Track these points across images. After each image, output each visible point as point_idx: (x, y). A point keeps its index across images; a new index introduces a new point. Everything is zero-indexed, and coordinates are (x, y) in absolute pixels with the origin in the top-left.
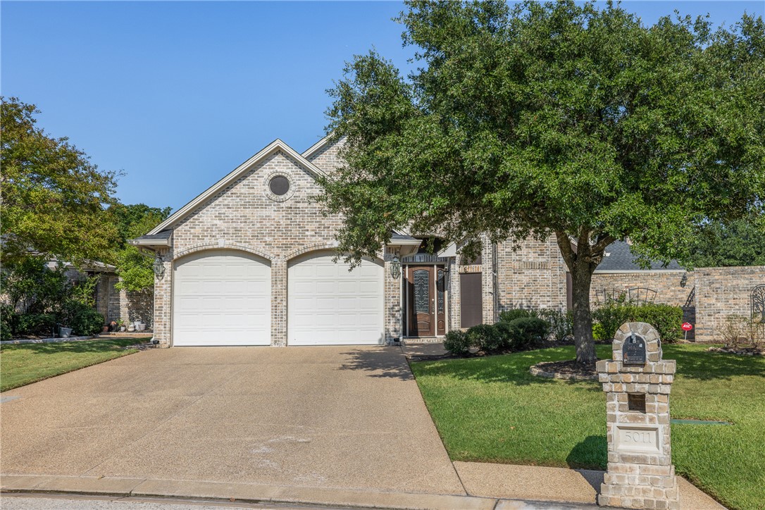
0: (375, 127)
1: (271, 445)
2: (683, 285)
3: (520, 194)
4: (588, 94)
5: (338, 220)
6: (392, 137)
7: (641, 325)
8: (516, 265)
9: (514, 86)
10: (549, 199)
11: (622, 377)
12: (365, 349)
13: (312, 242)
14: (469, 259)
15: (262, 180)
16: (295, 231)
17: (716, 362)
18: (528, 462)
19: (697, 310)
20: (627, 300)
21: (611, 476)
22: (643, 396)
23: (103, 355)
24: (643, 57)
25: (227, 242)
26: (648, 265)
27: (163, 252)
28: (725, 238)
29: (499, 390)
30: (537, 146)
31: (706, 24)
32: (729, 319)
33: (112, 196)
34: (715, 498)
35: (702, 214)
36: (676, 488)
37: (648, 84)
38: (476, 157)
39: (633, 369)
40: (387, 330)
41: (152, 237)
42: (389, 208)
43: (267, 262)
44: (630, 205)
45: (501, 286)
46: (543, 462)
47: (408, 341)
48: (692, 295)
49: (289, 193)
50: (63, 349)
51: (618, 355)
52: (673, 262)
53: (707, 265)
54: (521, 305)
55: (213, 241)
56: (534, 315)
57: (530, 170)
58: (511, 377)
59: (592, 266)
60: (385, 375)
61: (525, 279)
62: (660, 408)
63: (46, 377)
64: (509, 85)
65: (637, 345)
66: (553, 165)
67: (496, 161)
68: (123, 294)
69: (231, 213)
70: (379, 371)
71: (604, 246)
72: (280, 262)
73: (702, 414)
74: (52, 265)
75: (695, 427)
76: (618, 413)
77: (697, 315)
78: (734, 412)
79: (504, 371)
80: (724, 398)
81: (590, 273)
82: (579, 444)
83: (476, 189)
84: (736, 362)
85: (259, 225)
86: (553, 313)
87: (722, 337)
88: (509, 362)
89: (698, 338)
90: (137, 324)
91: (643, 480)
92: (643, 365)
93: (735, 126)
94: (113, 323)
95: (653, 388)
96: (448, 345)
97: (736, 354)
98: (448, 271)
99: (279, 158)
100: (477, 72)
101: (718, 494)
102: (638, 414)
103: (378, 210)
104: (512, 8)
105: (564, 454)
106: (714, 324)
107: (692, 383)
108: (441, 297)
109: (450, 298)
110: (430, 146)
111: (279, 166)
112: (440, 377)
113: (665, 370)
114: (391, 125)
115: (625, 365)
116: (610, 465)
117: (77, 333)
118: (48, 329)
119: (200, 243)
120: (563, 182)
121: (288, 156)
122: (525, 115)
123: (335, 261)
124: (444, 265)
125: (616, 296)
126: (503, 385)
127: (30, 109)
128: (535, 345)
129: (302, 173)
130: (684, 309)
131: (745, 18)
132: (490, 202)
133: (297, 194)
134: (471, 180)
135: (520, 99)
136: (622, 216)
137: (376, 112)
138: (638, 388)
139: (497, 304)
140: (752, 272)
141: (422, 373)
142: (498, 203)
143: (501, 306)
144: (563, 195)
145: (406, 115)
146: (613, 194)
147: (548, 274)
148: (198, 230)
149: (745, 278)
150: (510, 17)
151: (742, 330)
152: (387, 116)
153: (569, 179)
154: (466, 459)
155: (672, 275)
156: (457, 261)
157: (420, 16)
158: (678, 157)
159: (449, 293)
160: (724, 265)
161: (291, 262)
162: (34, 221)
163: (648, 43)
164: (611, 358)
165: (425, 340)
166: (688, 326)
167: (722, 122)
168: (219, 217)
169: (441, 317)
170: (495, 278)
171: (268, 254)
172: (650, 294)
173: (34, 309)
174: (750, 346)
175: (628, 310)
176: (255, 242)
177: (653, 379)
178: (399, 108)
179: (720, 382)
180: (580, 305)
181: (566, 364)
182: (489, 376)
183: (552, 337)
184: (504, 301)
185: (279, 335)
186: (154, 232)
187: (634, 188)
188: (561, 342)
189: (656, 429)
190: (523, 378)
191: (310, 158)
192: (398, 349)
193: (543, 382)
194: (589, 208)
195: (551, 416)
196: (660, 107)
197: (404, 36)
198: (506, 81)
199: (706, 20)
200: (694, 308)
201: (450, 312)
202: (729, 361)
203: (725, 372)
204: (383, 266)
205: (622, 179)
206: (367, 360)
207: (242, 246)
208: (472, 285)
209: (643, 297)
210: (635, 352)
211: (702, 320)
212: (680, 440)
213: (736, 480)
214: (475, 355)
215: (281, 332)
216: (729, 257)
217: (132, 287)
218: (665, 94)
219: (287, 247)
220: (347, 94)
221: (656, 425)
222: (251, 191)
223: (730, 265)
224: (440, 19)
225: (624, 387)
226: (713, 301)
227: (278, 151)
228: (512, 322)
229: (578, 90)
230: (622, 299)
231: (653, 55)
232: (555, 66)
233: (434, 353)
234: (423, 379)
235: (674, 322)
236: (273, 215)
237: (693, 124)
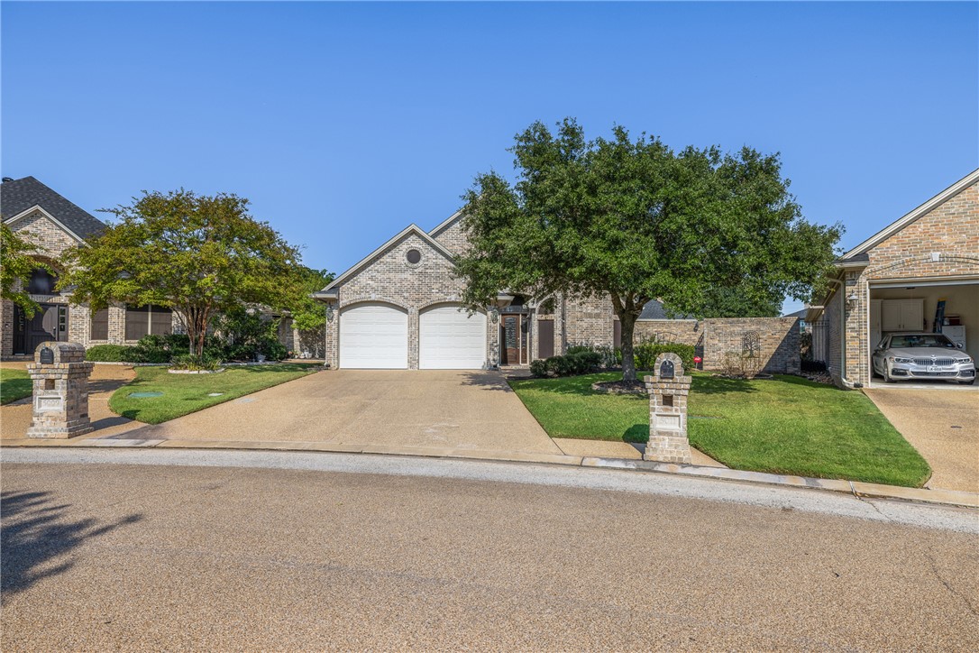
0: (494, 223)
1: (435, 428)
2: (695, 330)
3: (591, 271)
4: (637, 205)
5: (462, 284)
6: (506, 229)
7: (672, 354)
8: (579, 314)
9: (590, 199)
10: (611, 273)
11: (660, 385)
12: (473, 372)
13: (437, 296)
14: (549, 311)
15: (401, 253)
16: (425, 289)
17: (717, 383)
18: (599, 439)
19: (705, 348)
20: (656, 341)
21: (651, 443)
22: (672, 397)
23: (296, 374)
24: (674, 179)
25: (377, 296)
26: (673, 317)
27: (332, 303)
28: (727, 296)
29: (572, 398)
30: (604, 238)
31: (717, 151)
32: (727, 354)
33: (299, 263)
34: (712, 457)
35: (709, 284)
36: (689, 451)
37: (676, 197)
38: (564, 245)
39: (666, 381)
40: (488, 360)
41: (325, 292)
42: (504, 277)
43: (405, 311)
44: (663, 278)
45: (567, 330)
46: (608, 439)
47: (502, 368)
48: (702, 338)
49: (421, 262)
50: (266, 370)
51: (657, 372)
52: (690, 315)
53: (713, 317)
54: (581, 343)
55: (367, 295)
56: (591, 350)
57: (599, 255)
58: (579, 390)
59: (635, 317)
60: (493, 389)
61: (585, 325)
62: (681, 403)
63: (266, 387)
64: (587, 199)
65: (669, 366)
66: (613, 251)
67: (575, 248)
68: (296, 332)
69: (379, 276)
70: (488, 387)
71: (644, 303)
72: (414, 311)
73: (706, 413)
74: (251, 311)
75: (702, 420)
76: (656, 406)
77: (705, 352)
78: (726, 412)
79: (574, 387)
80: (720, 405)
81: (634, 321)
82: (629, 429)
83: (562, 265)
84: (731, 383)
85: (399, 285)
86: (604, 349)
87: (722, 367)
88: (577, 381)
89: (705, 368)
90: (306, 353)
91: (670, 446)
92: (672, 378)
93: (732, 228)
94: (290, 353)
95: (678, 392)
96: (533, 370)
97: (730, 379)
98: (530, 318)
99: (413, 237)
100: (566, 189)
101: (714, 455)
102: (669, 407)
103: (495, 278)
104: (587, 143)
105: (621, 434)
106: (716, 358)
107: (699, 396)
108: (524, 336)
109: (531, 337)
110: (533, 237)
111: (414, 243)
112: (532, 390)
113: (685, 381)
114: (505, 221)
115: (661, 378)
116: (651, 437)
117: (268, 359)
118: (251, 356)
119: (358, 297)
120: (620, 263)
121: (420, 236)
122: (595, 218)
123: (459, 311)
124: (527, 314)
125: (648, 338)
126: (575, 395)
127: (245, 201)
128: (592, 371)
129: (430, 248)
130: (696, 348)
131: (744, 148)
132: (572, 274)
133: (426, 263)
134: (559, 259)
135: (593, 207)
136: (657, 285)
137: (495, 213)
138: (669, 392)
139: (565, 343)
140: (744, 322)
141: (519, 387)
142: (576, 275)
143: (567, 344)
144: (620, 272)
145: (515, 215)
146: (652, 270)
147: (601, 321)
148: (356, 288)
149: (739, 326)
150: (586, 151)
151: (736, 362)
152: (503, 216)
153: (625, 262)
154: (560, 437)
155: (688, 323)
156: (537, 311)
157: (524, 147)
158: (695, 247)
159: (531, 334)
160: (726, 317)
161: (421, 311)
162: (252, 281)
163: (678, 170)
164: (653, 375)
165: (513, 367)
166: (698, 359)
167: (724, 226)
168: (371, 278)
169: (524, 351)
170: (563, 324)
171: (406, 305)
172: (672, 337)
173: (239, 342)
174: (741, 373)
175: (657, 348)
176: (396, 296)
177: (678, 386)
178: (510, 209)
179: (718, 396)
180: (626, 344)
181: (616, 382)
182: (563, 390)
183: (603, 366)
184: (569, 340)
185: (413, 362)
186: (326, 289)
187: (666, 267)
188: (609, 369)
189: (679, 416)
190: (587, 391)
191: (434, 236)
192: (496, 372)
193: (601, 394)
194: (636, 279)
195: (610, 413)
196: (684, 214)
197: (515, 162)
198: (585, 196)
199: (717, 149)
200: (703, 347)
201: (530, 347)
202: (726, 383)
203: (722, 389)
204: (486, 314)
205: (658, 260)
206: (477, 379)
207: (388, 299)
208: (547, 328)
209: (667, 338)
210: (667, 370)
211: (709, 356)
212: (692, 427)
213: (725, 447)
214: (552, 377)
215: (414, 360)
216: (729, 311)
217: (303, 327)
218: (688, 205)
219: (419, 300)
220: (473, 198)
221: (679, 413)
222: (394, 260)
223: (730, 317)
224: (538, 151)
225: (661, 391)
226: (717, 342)
227: (413, 232)
228: (576, 355)
229: (630, 201)
230: (652, 339)
231: (681, 178)
232: (616, 186)
233: (522, 375)
234: (520, 391)
235: (688, 356)
236: (410, 277)
237: (706, 225)
